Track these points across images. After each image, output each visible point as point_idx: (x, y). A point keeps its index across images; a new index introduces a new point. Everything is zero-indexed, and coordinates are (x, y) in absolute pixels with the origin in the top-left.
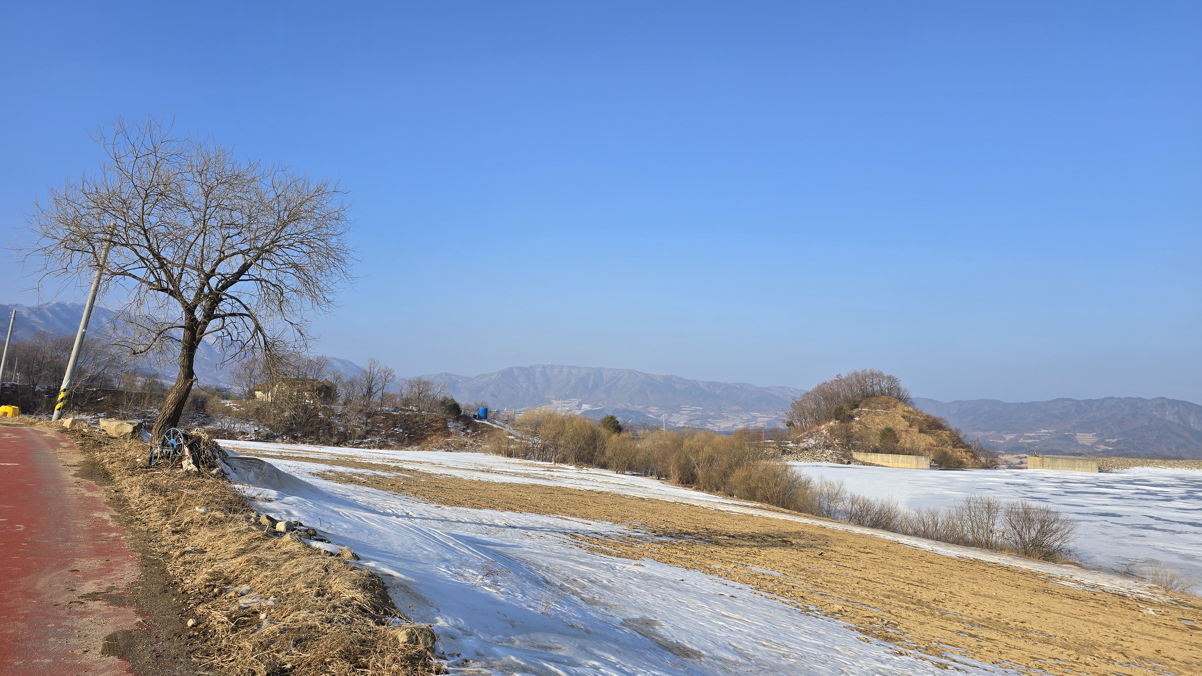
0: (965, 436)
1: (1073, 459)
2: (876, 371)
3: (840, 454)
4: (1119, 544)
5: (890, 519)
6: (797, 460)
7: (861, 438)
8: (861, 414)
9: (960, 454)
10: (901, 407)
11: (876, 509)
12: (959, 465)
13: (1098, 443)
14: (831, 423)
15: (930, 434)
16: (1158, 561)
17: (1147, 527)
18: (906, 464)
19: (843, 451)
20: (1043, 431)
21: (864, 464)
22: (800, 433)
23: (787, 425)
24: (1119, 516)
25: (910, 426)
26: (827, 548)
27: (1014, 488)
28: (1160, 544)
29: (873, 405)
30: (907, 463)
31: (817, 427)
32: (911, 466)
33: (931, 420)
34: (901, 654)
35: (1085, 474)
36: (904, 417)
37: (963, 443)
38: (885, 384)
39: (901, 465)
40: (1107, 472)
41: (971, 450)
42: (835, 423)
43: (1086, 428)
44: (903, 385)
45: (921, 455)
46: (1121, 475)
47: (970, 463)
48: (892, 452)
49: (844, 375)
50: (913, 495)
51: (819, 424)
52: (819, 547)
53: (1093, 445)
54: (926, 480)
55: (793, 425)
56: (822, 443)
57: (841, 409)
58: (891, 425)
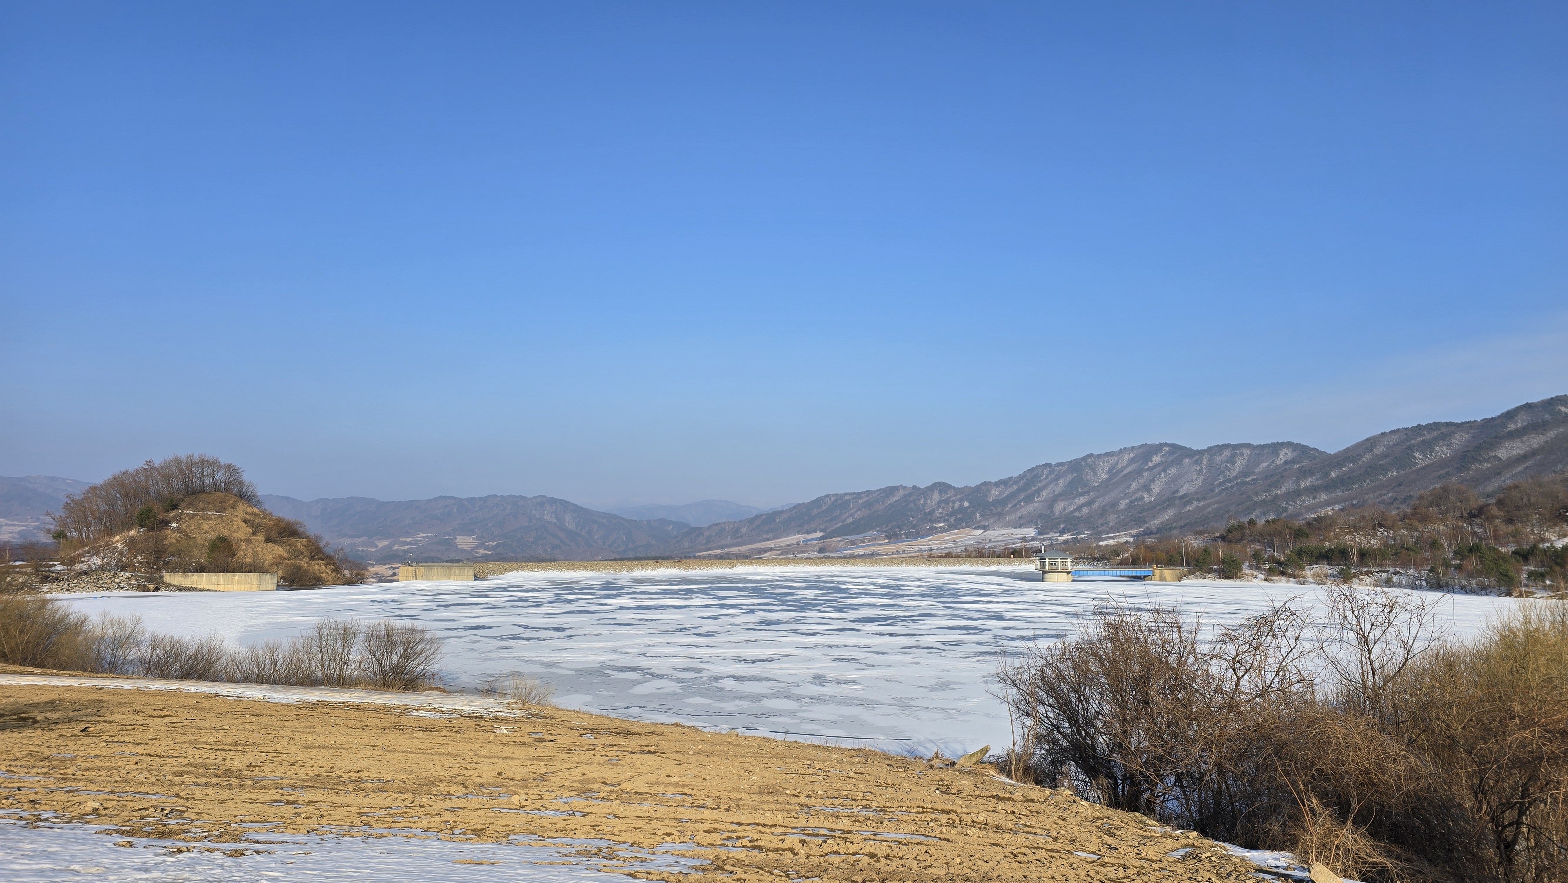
0: (327, 544)
1: (449, 567)
2: (209, 457)
3: (143, 577)
4: (485, 660)
5: (210, 663)
6: (68, 590)
7: (179, 553)
8: (181, 519)
9: (318, 567)
10: (242, 509)
11: (191, 652)
12: (316, 582)
13: (477, 547)
14: (132, 533)
15: (281, 543)
16: (520, 673)
17: (516, 637)
18: (243, 586)
19: (147, 572)
20: (421, 535)
21: (181, 589)
22: (76, 549)
23: (54, 537)
24: (490, 628)
25: (254, 534)
26: (98, 719)
27: (381, 607)
28: (524, 655)
29: (201, 505)
30: (245, 584)
31: (106, 539)
32: (250, 588)
33: (283, 525)
34: (180, 851)
35: (460, 583)
36: (245, 521)
37: (323, 554)
38: (220, 476)
39: (236, 587)
40: (483, 579)
41: (332, 562)
42: (139, 532)
43: (467, 530)
44: (246, 478)
45: (267, 572)
46: (496, 582)
47: (330, 578)
48: (225, 571)
49: (158, 462)
50: (250, 627)
51: (110, 533)
52: (84, 719)
53: (472, 550)
54: (269, 605)
55: (65, 536)
56: (114, 563)
57: (150, 511)
58: (225, 533)
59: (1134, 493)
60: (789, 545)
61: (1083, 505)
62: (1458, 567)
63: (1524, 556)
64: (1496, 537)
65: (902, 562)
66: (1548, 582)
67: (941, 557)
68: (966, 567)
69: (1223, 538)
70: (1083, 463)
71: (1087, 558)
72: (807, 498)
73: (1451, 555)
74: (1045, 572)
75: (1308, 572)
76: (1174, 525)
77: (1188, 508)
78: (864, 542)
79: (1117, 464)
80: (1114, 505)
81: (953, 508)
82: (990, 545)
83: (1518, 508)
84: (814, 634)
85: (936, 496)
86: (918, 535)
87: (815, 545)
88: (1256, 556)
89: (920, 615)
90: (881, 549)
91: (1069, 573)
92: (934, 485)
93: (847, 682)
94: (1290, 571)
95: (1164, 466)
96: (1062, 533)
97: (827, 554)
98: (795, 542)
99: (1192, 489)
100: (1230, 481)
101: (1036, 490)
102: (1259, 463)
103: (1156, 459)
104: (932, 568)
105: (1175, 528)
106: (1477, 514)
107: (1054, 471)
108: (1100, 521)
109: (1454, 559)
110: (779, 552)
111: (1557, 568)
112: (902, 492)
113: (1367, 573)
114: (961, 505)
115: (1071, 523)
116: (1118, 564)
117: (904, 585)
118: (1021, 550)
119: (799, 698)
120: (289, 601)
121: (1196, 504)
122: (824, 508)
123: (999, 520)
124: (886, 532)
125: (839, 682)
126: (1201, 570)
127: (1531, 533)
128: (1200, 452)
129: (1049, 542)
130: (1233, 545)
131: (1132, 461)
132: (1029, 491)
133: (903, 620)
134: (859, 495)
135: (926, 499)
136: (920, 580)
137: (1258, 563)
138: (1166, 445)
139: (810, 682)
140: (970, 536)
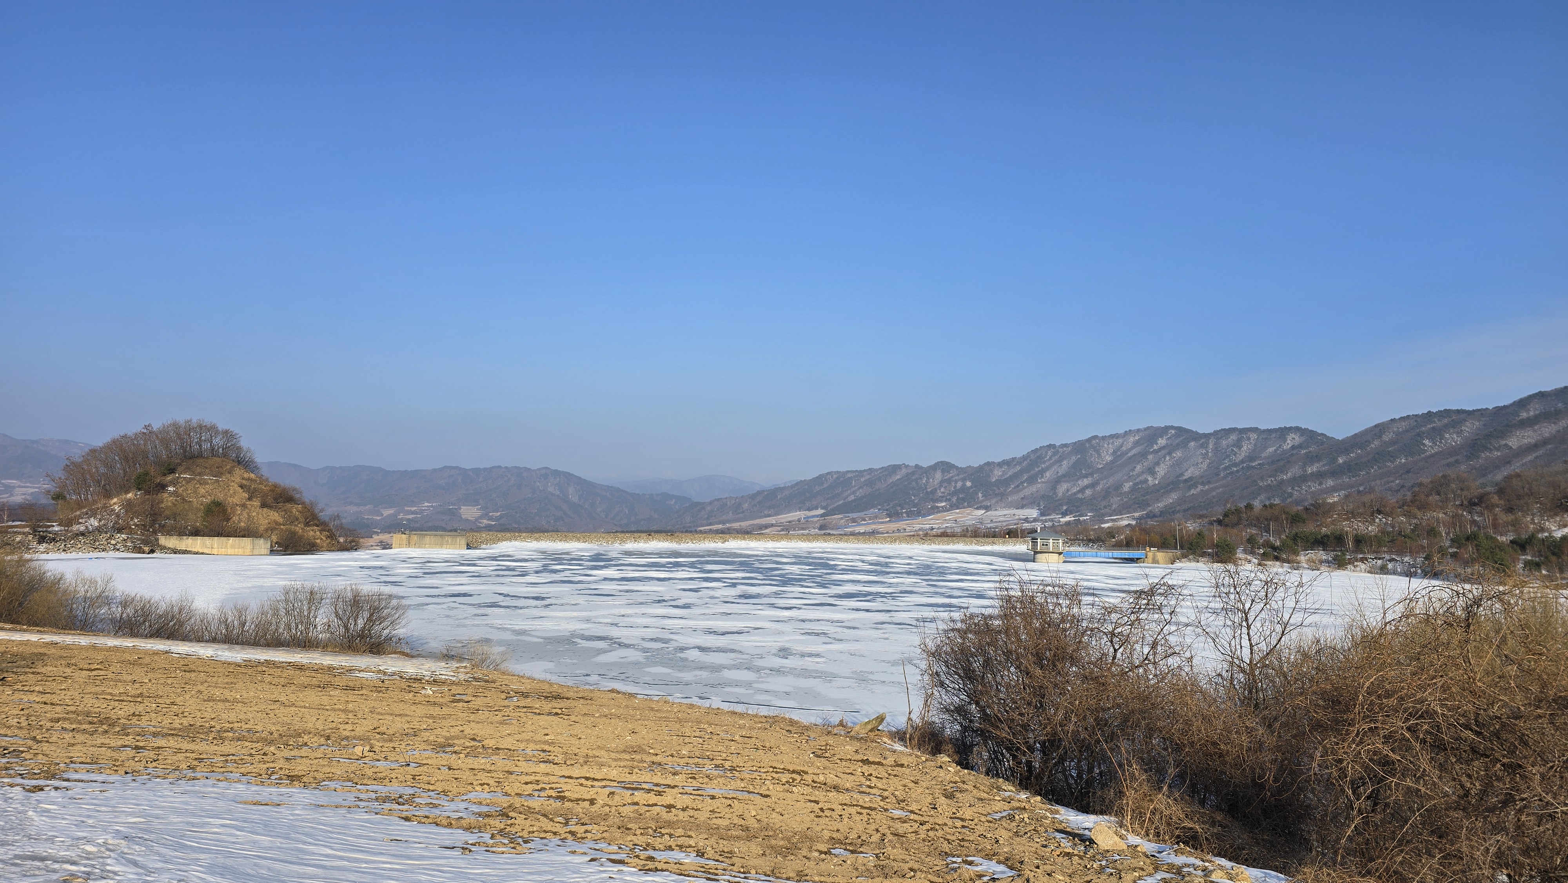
0: (322, 511)
1: (441, 536)
2: (208, 420)
3: (139, 540)
6: (64, 550)
7: (174, 516)
8: (178, 482)
9: (313, 533)
10: (239, 474)
12: (310, 548)
13: (481, 517)
14: (130, 495)
15: (276, 509)
18: (236, 550)
19: (143, 534)
20: (426, 504)
21: (175, 551)
22: (73, 510)
23: (53, 499)
24: (470, 595)
25: (250, 499)
29: (198, 470)
30: (239, 548)
31: (103, 501)
32: (244, 552)
33: (280, 490)
35: (451, 551)
36: (241, 486)
37: (318, 520)
38: (218, 441)
39: (230, 551)
40: (476, 548)
41: (327, 528)
42: (136, 495)
43: (470, 500)
44: (244, 443)
45: (261, 536)
46: (488, 551)
47: (325, 545)
48: (219, 535)
49: (156, 426)
51: (108, 495)
53: (476, 520)
55: (64, 498)
56: (110, 525)
57: (147, 474)
58: (221, 497)
59: (1138, 475)
60: (790, 522)
61: (1087, 487)
62: (1454, 555)
63: (1521, 545)
64: (1495, 526)
65: (895, 540)
66: (1544, 572)
67: (937, 536)
68: (960, 546)
69: (1219, 522)
70: (1087, 445)
71: (1083, 540)
72: (809, 475)
73: (1448, 543)
74: (1036, 553)
75: (1302, 558)
76: (1178, 508)
77: (1193, 492)
78: (865, 520)
79: (1121, 446)
80: (1118, 487)
81: (955, 487)
82: (992, 525)
83: (1519, 497)
84: (790, 608)
85: (938, 476)
86: (919, 514)
87: (816, 522)
88: (1251, 540)
89: (901, 592)
90: (881, 527)
91: (1060, 554)
92: (937, 464)
93: (811, 655)
94: (1284, 556)
95: (1170, 449)
96: (1064, 514)
97: (828, 531)
98: (796, 518)
99: (1197, 473)
100: (1235, 465)
101: (1039, 471)
102: (1266, 448)
103: (1162, 442)
104: (926, 547)
105: (1179, 511)
106: (1477, 502)
107: (1058, 452)
108: (1103, 503)
109: (1451, 547)
110: (779, 528)
111: (1553, 559)
112: (904, 471)
113: (1362, 560)
114: (964, 485)
115: (1073, 505)
116: (1113, 546)
117: (893, 563)
118: (1016, 530)
119: (758, 670)
120: (280, 565)
121: (1200, 487)
122: (826, 485)
123: (1001, 500)
124: (887, 510)
125: (803, 655)
126: (1194, 553)
127: (1530, 522)
128: (1207, 436)
129: (1050, 524)
130: (1228, 529)
131: (1137, 443)
132: (1032, 472)
133: (882, 597)
134: (861, 473)
135: (928, 478)
136: (910, 558)
137: (1253, 548)
138: (1172, 427)
139: (775, 655)
140: (971, 516)
